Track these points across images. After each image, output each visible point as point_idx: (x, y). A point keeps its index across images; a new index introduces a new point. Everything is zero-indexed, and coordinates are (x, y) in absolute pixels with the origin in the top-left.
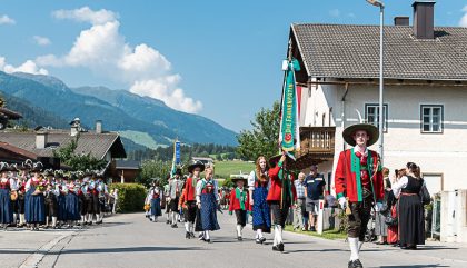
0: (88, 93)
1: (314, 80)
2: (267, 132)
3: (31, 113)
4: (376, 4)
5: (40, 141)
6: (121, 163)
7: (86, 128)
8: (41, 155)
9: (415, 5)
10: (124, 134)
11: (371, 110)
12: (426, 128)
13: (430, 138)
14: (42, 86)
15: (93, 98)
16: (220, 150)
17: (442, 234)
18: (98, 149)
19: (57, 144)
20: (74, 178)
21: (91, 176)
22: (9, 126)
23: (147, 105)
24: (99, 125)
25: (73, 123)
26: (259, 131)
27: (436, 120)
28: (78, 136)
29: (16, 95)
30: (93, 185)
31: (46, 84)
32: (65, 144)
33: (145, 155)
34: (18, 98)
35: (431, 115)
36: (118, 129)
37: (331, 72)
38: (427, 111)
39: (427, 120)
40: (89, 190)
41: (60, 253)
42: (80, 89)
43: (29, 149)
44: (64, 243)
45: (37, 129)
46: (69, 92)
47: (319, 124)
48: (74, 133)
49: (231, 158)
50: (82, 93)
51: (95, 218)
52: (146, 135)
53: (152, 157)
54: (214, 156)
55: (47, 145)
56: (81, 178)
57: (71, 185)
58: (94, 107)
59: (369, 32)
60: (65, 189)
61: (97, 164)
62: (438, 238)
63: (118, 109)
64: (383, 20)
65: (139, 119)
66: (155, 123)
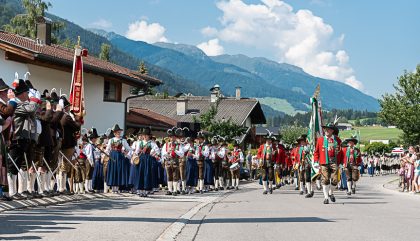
2: (410, 95)
3: (172, 81)
5: (181, 108)
6: (261, 130)
7: (226, 95)
8: (182, 121)
10: (263, 101)
14: (182, 54)
16: (359, 115)
18: (239, 116)
19: (198, 111)
22: (151, 94)
23: (285, 71)
24: (238, 91)
25: (212, 89)
26: (402, 95)
28: (218, 102)
29: (157, 64)
31: (187, 53)
32: (205, 110)
33: (283, 122)
34: (159, 67)
36: (257, 96)
41: (201, 222)
42: (219, 57)
43: (170, 115)
45: (178, 96)
46: (208, 59)
48: (214, 99)
49: (370, 123)
50: (222, 61)
52: (285, 101)
53: (292, 123)
54: (353, 122)
55: (188, 112)
61: (237, 130)
63: (257, 76)
65: (277, 86)
66: (294, 89)
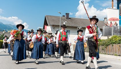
0: (7, 25)
1: (49, 25)
4: (60, 13)
9: (66, 14)
15: (8, 26)
37: (52, 24)
47: (50, 33)
58: (8, 28)
59: (58, 17)
64: (61, 16)
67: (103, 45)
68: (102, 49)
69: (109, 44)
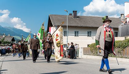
1: (54, 26)
4: (66, 11)
9: (73, 11)
11: (65, 32)
12: (76, 35)
13: (76, 37)
15: (7, 29)
17: (79, 56)
18: (9, 40)
20: (4, 46)
21: (8, 45)
23: (19, 31)
24: (9, 35)
25: (3, 34)
27: (77, 34)
28: (5, 37)
30: (8, 47)
32: (2, 39)
35: (76, 33)
36: (13, 35)
37: (57, 24)
38: (76, 32)
39: (76, 34)
40: (8, 48)
42: (5, 27)
44: (3, 59)
46: (2, 28)
48: (4, 36)
51: (9, 54)
52: (19, 37)
56: (6, 46)
57: (4, 47)
58: (8, 31)
59: (65, 17)
60: (3, 48)
61: (9, 43)
62: (78, 57)
63: (13, 31)
64: (67, 14)
65: (17, 33)
66: (21, 34)
67: (120, 47)
68: (119, 52)
69: (127, 46)
